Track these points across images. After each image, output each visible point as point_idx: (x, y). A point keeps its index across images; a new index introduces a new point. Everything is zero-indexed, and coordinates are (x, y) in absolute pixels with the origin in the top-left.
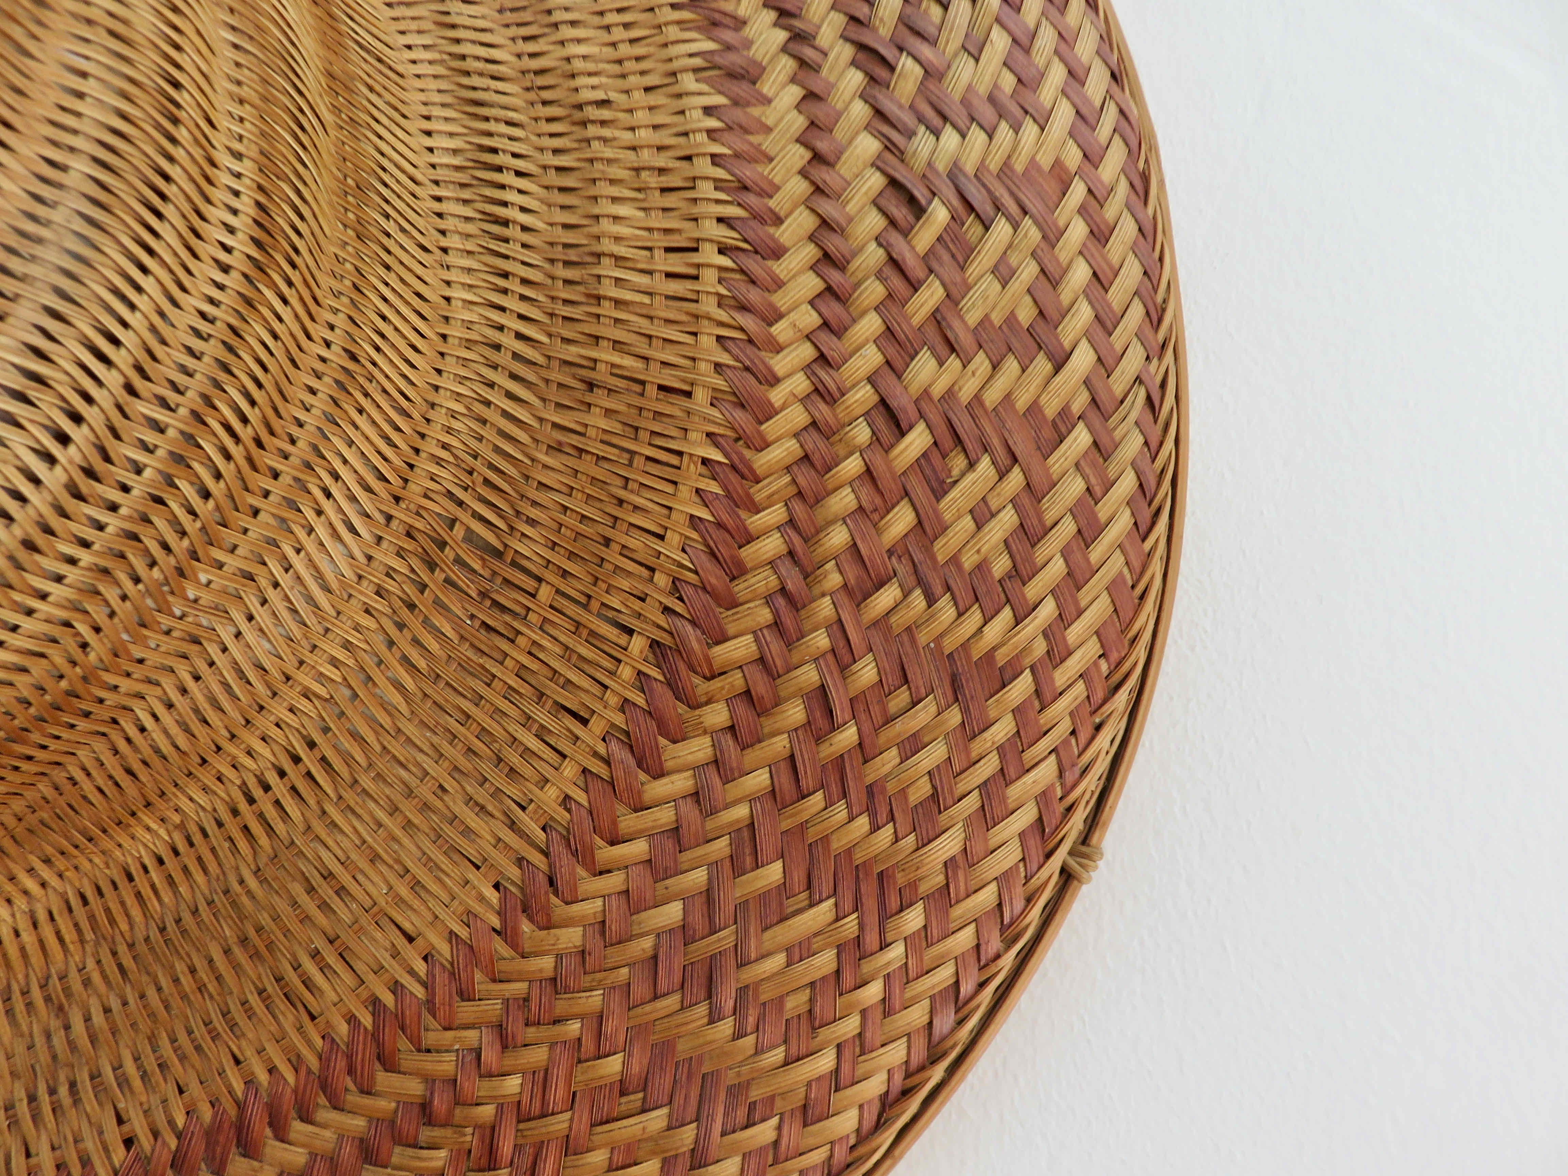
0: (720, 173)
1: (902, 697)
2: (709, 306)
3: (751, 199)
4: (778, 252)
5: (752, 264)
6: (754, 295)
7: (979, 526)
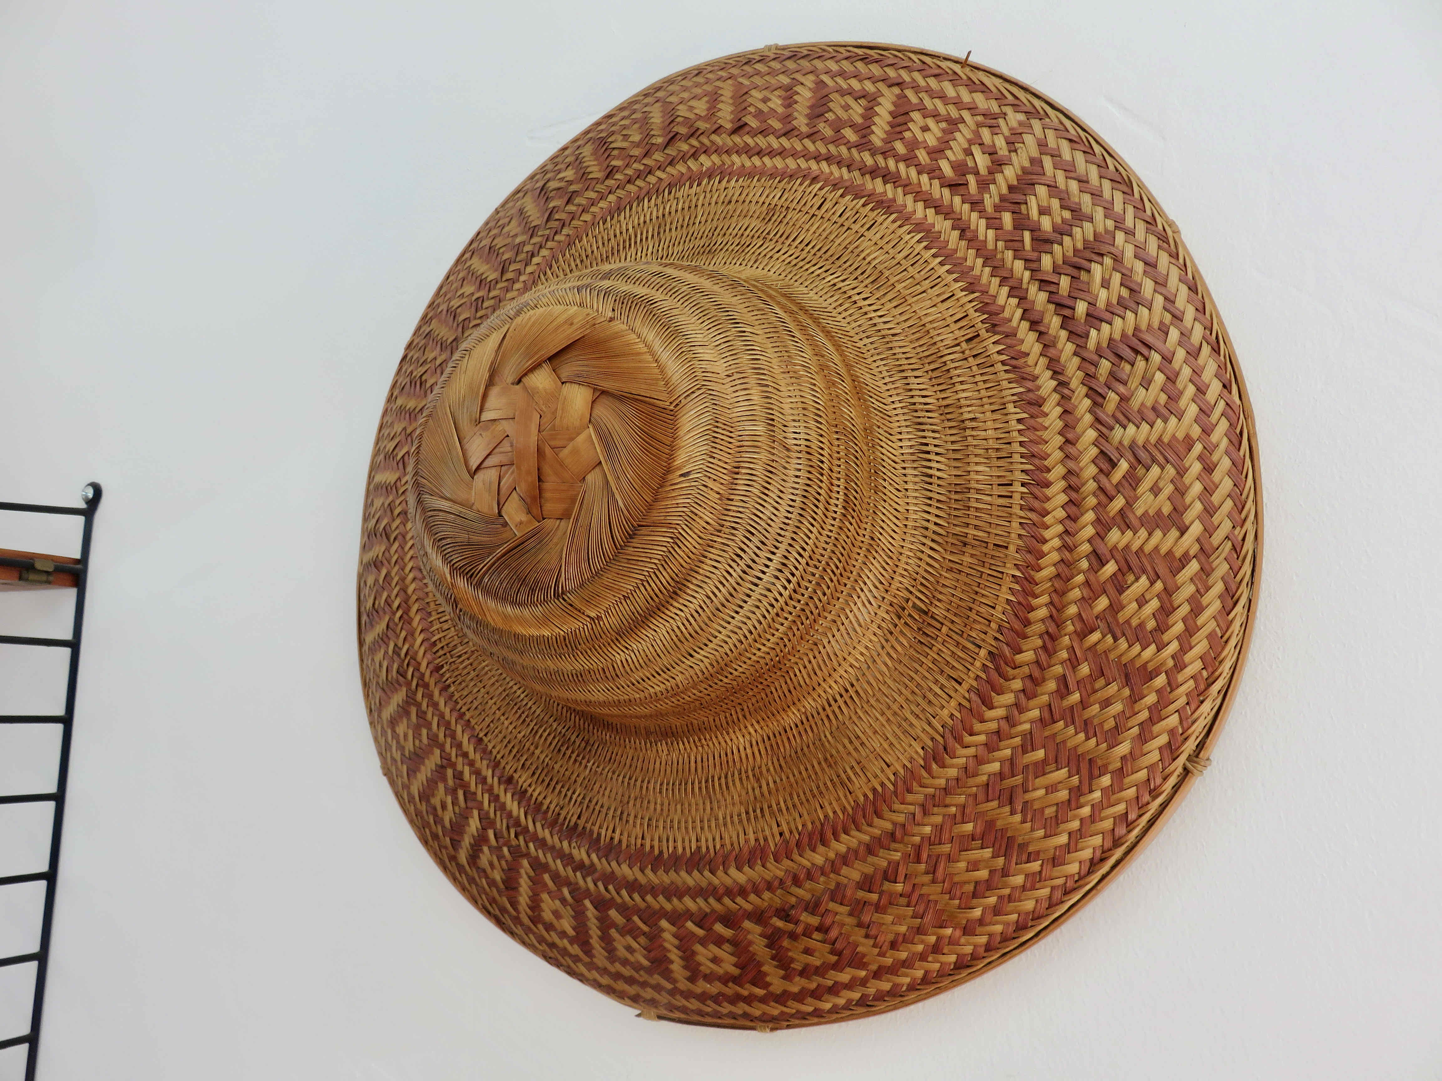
0: (1023, 450)
1: (1101, 682)
2: (1016, 510)
3: (1037, 461)
4: (1048, 485)
5: (1036, 490)
6: (1036, 504)
7: (1140, 607)
